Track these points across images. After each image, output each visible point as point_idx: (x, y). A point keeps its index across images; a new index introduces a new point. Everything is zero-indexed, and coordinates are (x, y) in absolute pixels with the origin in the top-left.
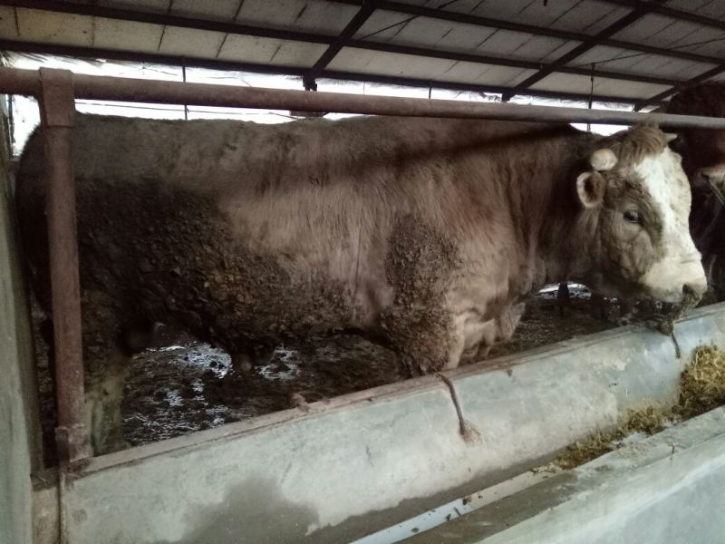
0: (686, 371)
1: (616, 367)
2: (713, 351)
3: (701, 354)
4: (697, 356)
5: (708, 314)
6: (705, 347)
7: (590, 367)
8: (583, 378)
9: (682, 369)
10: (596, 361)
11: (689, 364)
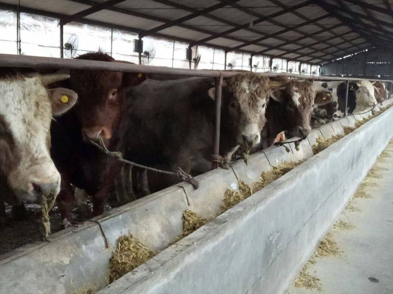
0: (113, 257)
1: (62, 262)
2: (130, 239)
3: (122, 243)
4: (120, 244)
5: (125, 211)
6: (125, 236)
7: (43, 265)
8: (38, 275)
9: (110, 257)
10: (47, 260)
11: (114, 251)
